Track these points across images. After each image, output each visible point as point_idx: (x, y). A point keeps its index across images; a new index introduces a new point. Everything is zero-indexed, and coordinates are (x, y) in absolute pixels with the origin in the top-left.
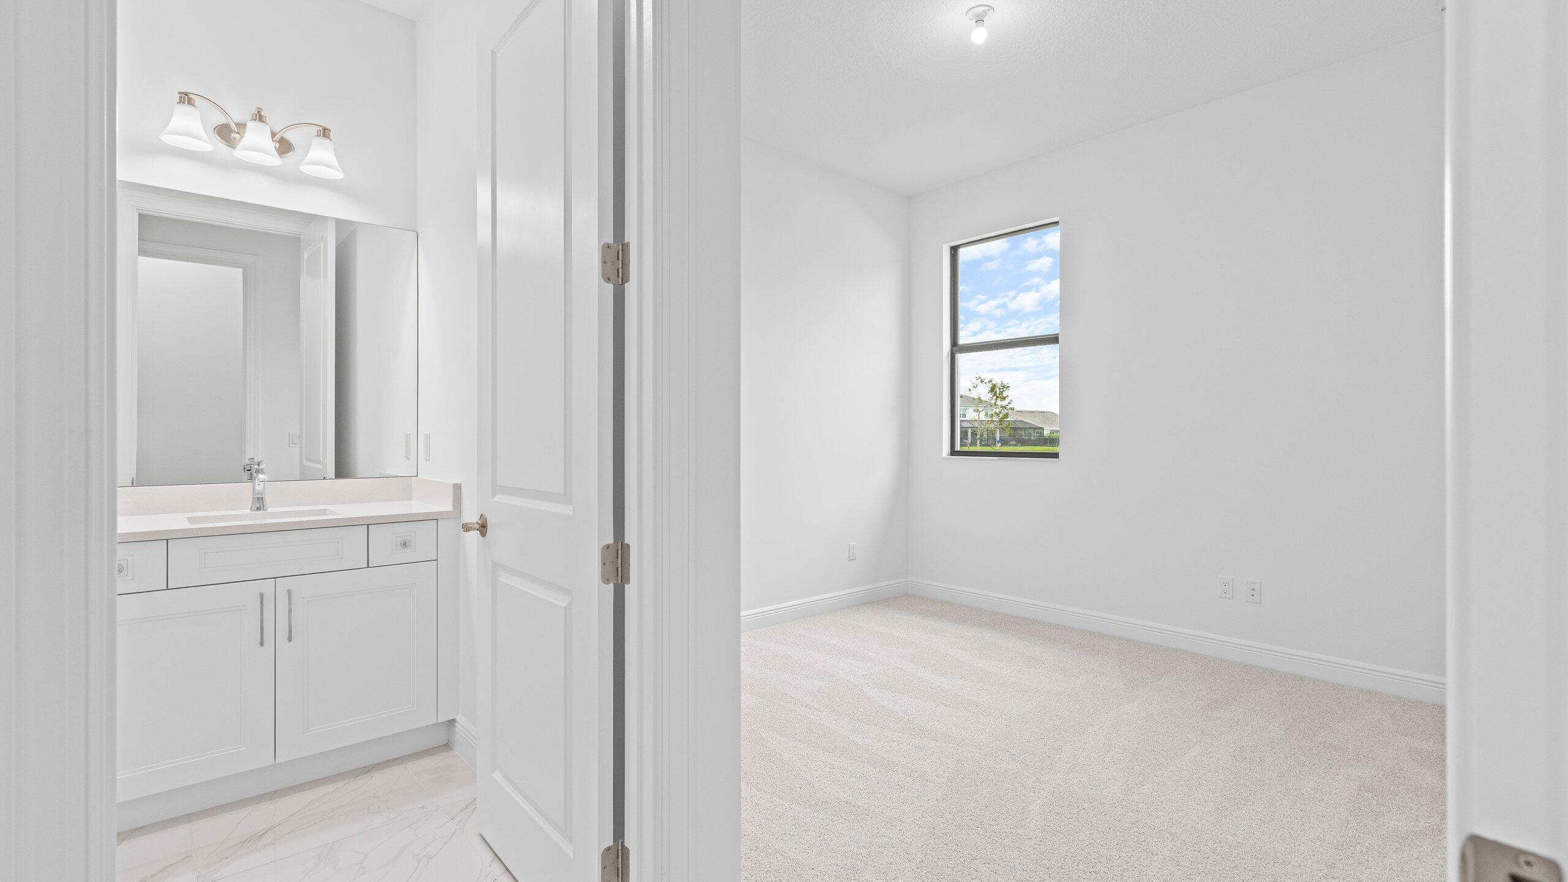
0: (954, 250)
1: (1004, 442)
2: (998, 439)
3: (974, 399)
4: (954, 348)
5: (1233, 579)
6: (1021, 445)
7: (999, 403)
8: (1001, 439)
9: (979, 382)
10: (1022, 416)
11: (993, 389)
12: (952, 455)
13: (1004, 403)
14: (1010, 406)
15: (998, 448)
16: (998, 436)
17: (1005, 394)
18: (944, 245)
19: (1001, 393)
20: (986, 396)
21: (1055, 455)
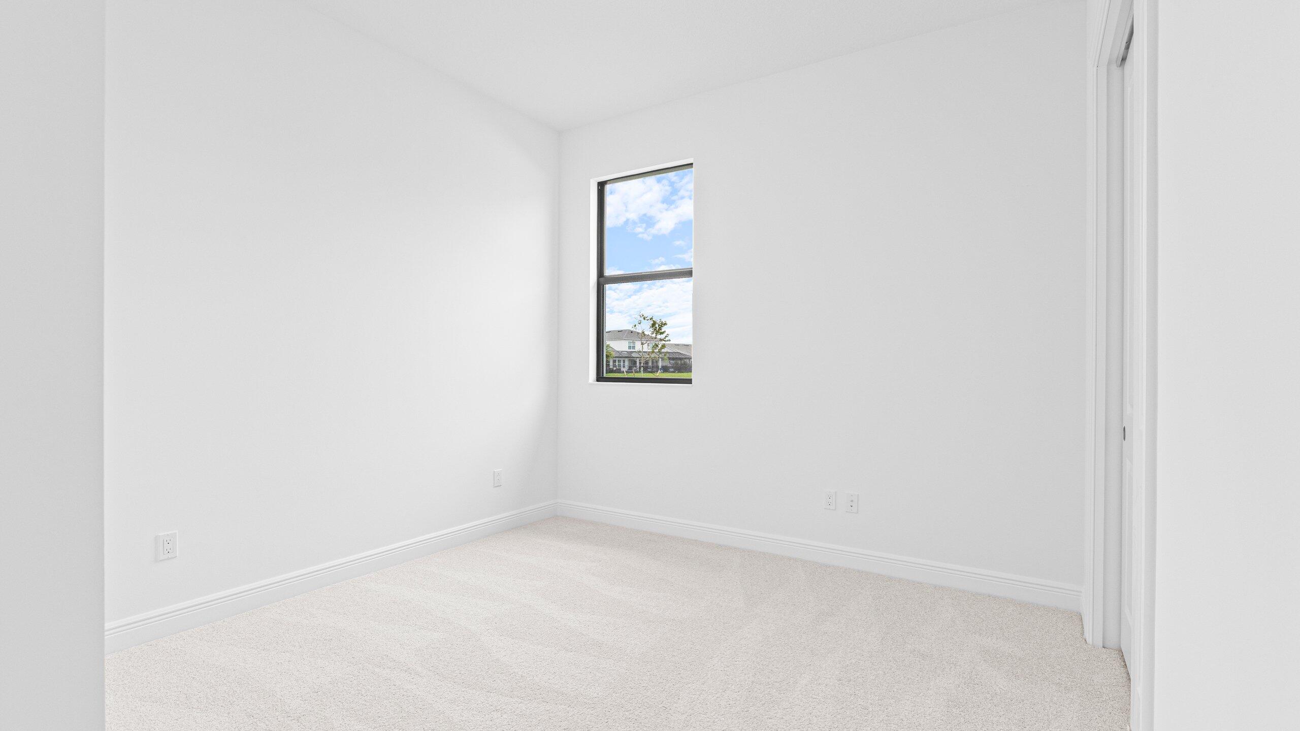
0: (601, 185)
1: (665, 369)
2: (660, 367)
3: (638, 333)
4: (600, 279)
5: (836, 492)
6: (678, 372)
7: (659, 337)
8: (662, 367)
9: (642, 319)
10: (678, 349)
11: (654, 324)
12: (598, 380)
13: (662, 336)
14: (667, 339)
15: (659, 375)
16: (660, 364)
17: (663, 329)
18: (591, 180)
19: (660, 329)
20: (648, 332)
21: (689, 381)
